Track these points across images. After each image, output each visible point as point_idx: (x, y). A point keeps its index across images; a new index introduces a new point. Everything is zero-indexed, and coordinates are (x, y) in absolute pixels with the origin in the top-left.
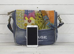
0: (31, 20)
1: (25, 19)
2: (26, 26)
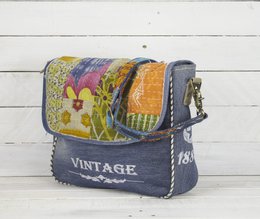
0: (81, 102)
1: (65, 95)
2: (66, 124)
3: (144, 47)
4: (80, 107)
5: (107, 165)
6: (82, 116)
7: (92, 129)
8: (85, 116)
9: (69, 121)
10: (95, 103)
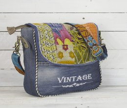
1: (57, 43)
2: (61, 58)
3: (84, 18)
4: (67, 49)
5: (79, 76)
6: (69, 53)
7: (76, 59)
8: (71, 53)
9: (63, 56)
10: (74, 46)
